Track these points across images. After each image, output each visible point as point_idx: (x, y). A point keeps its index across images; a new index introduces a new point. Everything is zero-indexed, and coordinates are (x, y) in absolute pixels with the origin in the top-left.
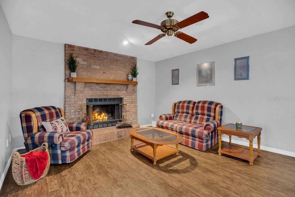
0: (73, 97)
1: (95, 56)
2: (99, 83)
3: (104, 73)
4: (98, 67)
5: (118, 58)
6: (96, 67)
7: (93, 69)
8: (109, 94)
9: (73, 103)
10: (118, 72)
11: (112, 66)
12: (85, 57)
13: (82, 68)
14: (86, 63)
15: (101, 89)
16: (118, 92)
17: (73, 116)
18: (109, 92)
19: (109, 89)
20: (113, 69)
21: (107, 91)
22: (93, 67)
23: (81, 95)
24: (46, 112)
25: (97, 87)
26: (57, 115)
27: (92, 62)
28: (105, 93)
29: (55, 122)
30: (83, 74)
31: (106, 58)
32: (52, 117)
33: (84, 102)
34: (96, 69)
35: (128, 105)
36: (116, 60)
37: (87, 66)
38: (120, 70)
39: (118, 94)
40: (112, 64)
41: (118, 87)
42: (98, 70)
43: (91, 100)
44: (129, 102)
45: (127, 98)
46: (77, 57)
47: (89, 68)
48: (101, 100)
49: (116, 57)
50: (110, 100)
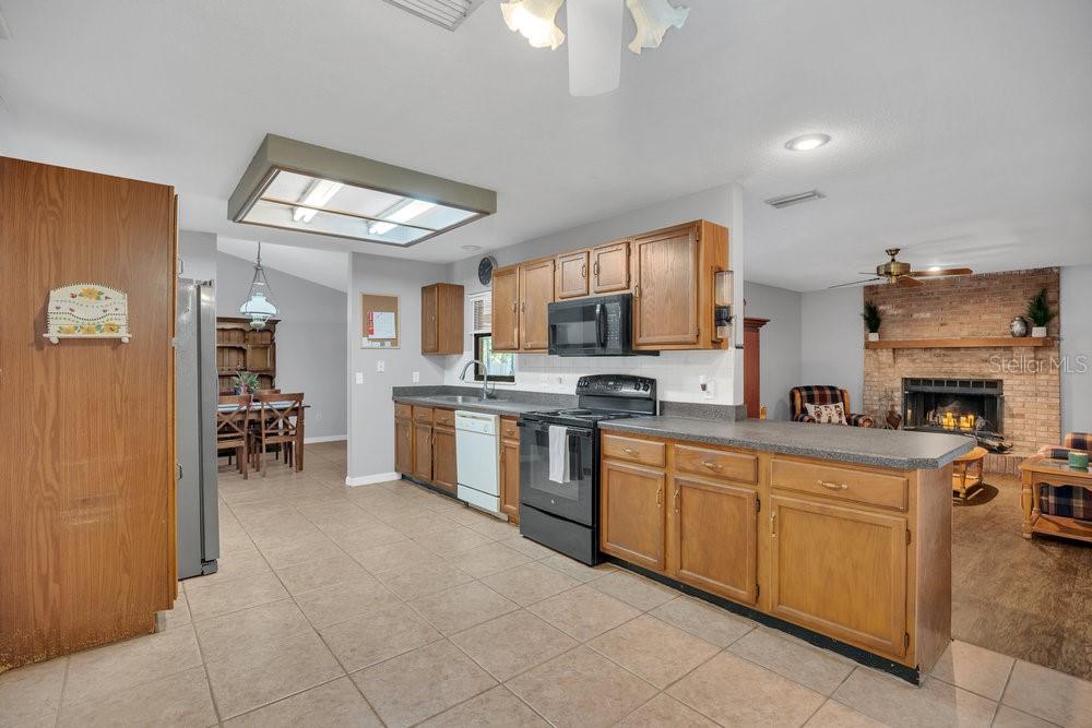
0: (876, 374)
1: (921, 294)
2: (931, 349)
3: (942, 325)
4: (928, 315)
5: (984, 284)
6: (922, 315)
7: (916, 320)
8: (956, 370)
9: (876, 384)
10: (985, 317)
11: (966, 307)
12: (899, 301)
13: (893, 322)
14: (900, 311)
15: (935, 359)
16: (983, 365)
17: (875, 407)
18: (956, 365)
19: (955, 359)
20: (967, 312)
21: (951, 363)
22: (915, 316)
23: (889, 370)
24: (816, 392)
25: (926, 355)
26: (835, 400)
27: (914, 306)
28: (947, 367)
29: (822, 407)
30: (895, 333)
31: (949, 293)
32: (823, 401)
33: (898, 384)
34: (922, 319)
35: (1020, 399)
36: (979, 290)
37: (904, 316)
38: (992, 312)
39: (985, 371)
40: (966, 302)
41: (985, 354)
42: (928, 320)
43: (915, 381)
44: (1025, 394)
45: (1017, 382)
46: (884, 303)
47: (907, 319)
48: (939, 382)
49: (976, 284)
50: (964, 383)
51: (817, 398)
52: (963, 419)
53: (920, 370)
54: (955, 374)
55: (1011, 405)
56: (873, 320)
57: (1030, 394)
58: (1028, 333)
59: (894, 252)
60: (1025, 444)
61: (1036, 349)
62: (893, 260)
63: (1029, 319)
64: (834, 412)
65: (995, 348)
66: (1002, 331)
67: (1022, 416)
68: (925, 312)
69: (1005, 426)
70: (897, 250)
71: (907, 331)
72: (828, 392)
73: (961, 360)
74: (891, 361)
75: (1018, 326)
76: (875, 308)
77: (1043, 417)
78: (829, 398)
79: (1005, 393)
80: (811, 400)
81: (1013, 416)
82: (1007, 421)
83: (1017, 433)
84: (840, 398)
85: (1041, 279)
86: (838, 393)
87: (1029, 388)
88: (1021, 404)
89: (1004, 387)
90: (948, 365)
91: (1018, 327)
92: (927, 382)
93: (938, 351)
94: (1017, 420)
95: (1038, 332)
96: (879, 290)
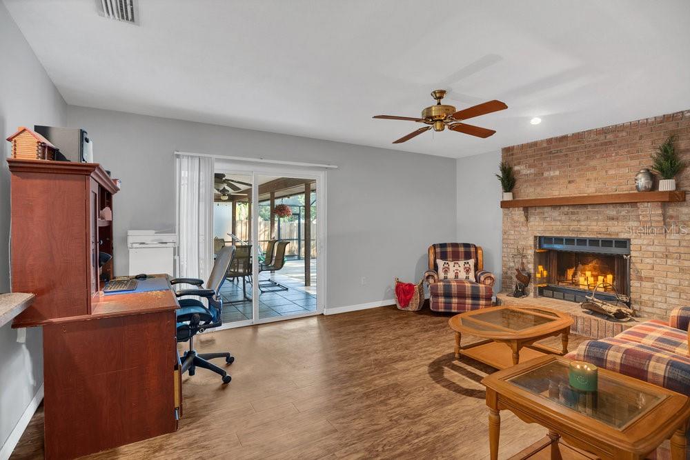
0: (512, 232)
1: (550, 153)
2: (559, 207)
3: (569, 182)
4: (557, 173)
5: (610, 137)
6: (552, 174)
7: (546, 179)
8: (583, 228)
10: (612, 172)
11: (593, 163)
12: (531, 161)
13: (526, 181)
14: (532, 171)
15: (563, 217)
16: (610, 223)
18: (583, 223)
19: (583, 217)
20: (594, 168)
21: (578, 221)
22: (546, 174)
23: (523, 229)
25: (555, 213)
26: (468, 256)
27: (544, 165)
28: (574, 226)
29: (451, 264)
30: (528, 192)
31: (576, 149)
32: (456, 257)
33: (531, 242)
34: (552, 178)
35: (648, 260)
36: (605, 144)
37: (535, 175)
38: (618, 166)
39: (612, 229)
40: (593, 158)
41: (611, 212)
42: (557, 178)
43: (549, 240)
44: (654, 254)
45: (645, 242)
46: (519, 164)
47: (539, 178)
48: (570, 241)
49: (602, 137)
50: (594, 242)
51: (449, 255)
52: (601, 278)
53: (550, 228)
54: (583, 232)
55: (639, 266)
56: (509, 180)
57: (660, 255)
58: (655, 186)
59: (440, 95)
60: (654, 310)
61: (664, 204)
62: (439, 104)
63: (656, 172)
64: (462, 269)
65: (622, 204)
66: (629, 186)
67: (651, 279)
68: (554, 170)
69: (632, 289)
70: (443, 92)
71: (539, 189)
72: (462, 249)
73: (588, 218)
74: (523, 219)
75: (643, 179)
76: (511, 169)
77: (675, 282)
78: (462, 255)
79: (633, 254)
80: (444, 256)
81: (640, 279)
82: (634, 284)
83: (645, 297)
84: (473, 255)
85: (671, 126)
86: (473, 250)
87: (658, 248)
88: (649, 267)
89: (632, 247)
90: (576, 223)
91: (642, 181)
92: (559, 240)
93: (566, 209)
94: (647, 284)
95: (666, 185)
96: (515, 151)
